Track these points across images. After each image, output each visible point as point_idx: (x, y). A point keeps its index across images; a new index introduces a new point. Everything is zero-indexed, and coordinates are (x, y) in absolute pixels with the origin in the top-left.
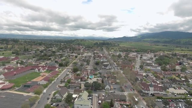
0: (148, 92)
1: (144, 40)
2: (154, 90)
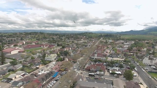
0: (94, 57)
1: (151, 33)
2: (97, 56)
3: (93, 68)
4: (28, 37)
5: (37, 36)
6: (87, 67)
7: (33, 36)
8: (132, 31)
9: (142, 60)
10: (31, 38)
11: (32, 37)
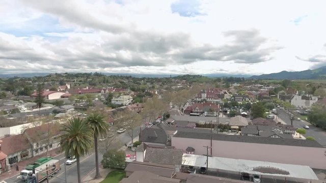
2: (207, 97)
3: (197, 108)
4: (73, 82)
5: (91, 79)
6: (188, 107)
7: (82, 79)
8: (284, 73)
9: (290, 101)
10: (78, 82)
11: (81, 81)
